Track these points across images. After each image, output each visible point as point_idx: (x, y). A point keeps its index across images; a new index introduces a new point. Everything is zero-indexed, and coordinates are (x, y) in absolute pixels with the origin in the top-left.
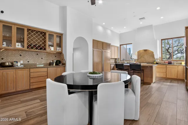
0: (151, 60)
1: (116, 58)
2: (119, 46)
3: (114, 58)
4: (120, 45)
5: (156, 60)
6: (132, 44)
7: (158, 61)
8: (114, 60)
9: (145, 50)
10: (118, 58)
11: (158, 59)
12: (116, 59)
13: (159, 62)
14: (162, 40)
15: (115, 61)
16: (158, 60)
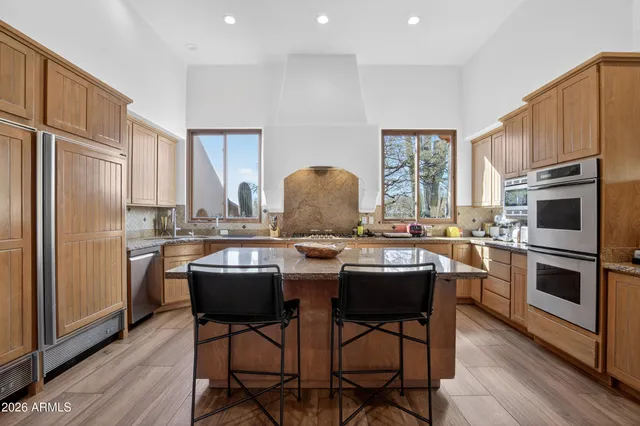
0: (342, 218)
1: (163, 203)
2: (183, 136)
3: (152, 203)
4: (191, 133)
5: (364, 220)
6: (259, 132)
7: (369, 223)
8: (150, 217)
9: (320, 171)
10: (178, 208)
11: (372, 215)
12: (161, 211)
13: (375, 228)
14: (385, 133)
15: (157, 222)
16: (372, 220)
